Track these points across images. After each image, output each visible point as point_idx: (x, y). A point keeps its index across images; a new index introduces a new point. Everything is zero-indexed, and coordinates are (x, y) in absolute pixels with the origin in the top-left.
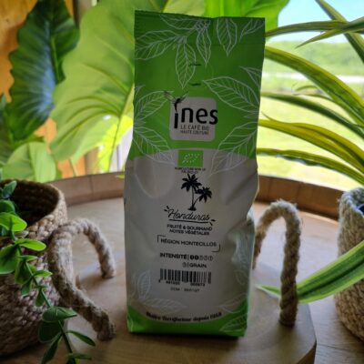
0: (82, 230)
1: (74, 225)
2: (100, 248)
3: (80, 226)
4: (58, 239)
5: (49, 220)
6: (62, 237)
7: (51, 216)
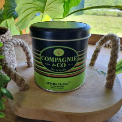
0: (19, 44)
1: (15, 40)
2: (27, 54)
3: (18, 42)
4: (6, 44)
5: (3, 37)
6: (8, 44)
7: (4, 35)
